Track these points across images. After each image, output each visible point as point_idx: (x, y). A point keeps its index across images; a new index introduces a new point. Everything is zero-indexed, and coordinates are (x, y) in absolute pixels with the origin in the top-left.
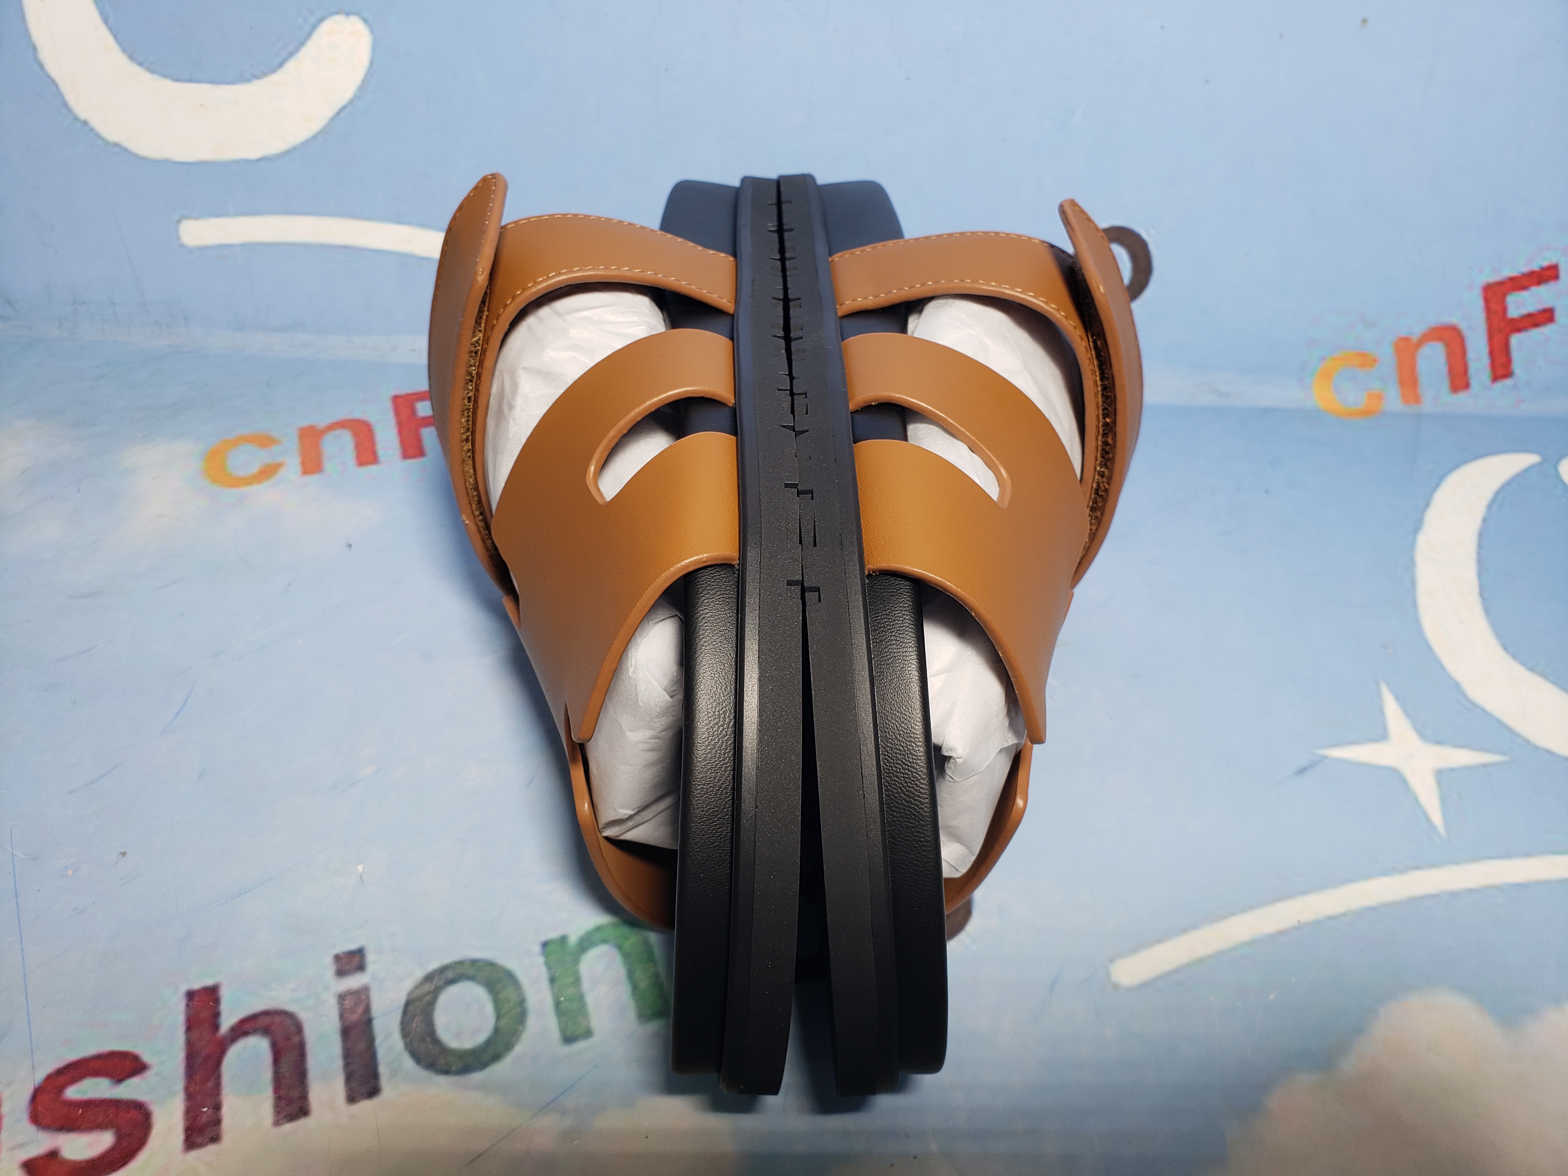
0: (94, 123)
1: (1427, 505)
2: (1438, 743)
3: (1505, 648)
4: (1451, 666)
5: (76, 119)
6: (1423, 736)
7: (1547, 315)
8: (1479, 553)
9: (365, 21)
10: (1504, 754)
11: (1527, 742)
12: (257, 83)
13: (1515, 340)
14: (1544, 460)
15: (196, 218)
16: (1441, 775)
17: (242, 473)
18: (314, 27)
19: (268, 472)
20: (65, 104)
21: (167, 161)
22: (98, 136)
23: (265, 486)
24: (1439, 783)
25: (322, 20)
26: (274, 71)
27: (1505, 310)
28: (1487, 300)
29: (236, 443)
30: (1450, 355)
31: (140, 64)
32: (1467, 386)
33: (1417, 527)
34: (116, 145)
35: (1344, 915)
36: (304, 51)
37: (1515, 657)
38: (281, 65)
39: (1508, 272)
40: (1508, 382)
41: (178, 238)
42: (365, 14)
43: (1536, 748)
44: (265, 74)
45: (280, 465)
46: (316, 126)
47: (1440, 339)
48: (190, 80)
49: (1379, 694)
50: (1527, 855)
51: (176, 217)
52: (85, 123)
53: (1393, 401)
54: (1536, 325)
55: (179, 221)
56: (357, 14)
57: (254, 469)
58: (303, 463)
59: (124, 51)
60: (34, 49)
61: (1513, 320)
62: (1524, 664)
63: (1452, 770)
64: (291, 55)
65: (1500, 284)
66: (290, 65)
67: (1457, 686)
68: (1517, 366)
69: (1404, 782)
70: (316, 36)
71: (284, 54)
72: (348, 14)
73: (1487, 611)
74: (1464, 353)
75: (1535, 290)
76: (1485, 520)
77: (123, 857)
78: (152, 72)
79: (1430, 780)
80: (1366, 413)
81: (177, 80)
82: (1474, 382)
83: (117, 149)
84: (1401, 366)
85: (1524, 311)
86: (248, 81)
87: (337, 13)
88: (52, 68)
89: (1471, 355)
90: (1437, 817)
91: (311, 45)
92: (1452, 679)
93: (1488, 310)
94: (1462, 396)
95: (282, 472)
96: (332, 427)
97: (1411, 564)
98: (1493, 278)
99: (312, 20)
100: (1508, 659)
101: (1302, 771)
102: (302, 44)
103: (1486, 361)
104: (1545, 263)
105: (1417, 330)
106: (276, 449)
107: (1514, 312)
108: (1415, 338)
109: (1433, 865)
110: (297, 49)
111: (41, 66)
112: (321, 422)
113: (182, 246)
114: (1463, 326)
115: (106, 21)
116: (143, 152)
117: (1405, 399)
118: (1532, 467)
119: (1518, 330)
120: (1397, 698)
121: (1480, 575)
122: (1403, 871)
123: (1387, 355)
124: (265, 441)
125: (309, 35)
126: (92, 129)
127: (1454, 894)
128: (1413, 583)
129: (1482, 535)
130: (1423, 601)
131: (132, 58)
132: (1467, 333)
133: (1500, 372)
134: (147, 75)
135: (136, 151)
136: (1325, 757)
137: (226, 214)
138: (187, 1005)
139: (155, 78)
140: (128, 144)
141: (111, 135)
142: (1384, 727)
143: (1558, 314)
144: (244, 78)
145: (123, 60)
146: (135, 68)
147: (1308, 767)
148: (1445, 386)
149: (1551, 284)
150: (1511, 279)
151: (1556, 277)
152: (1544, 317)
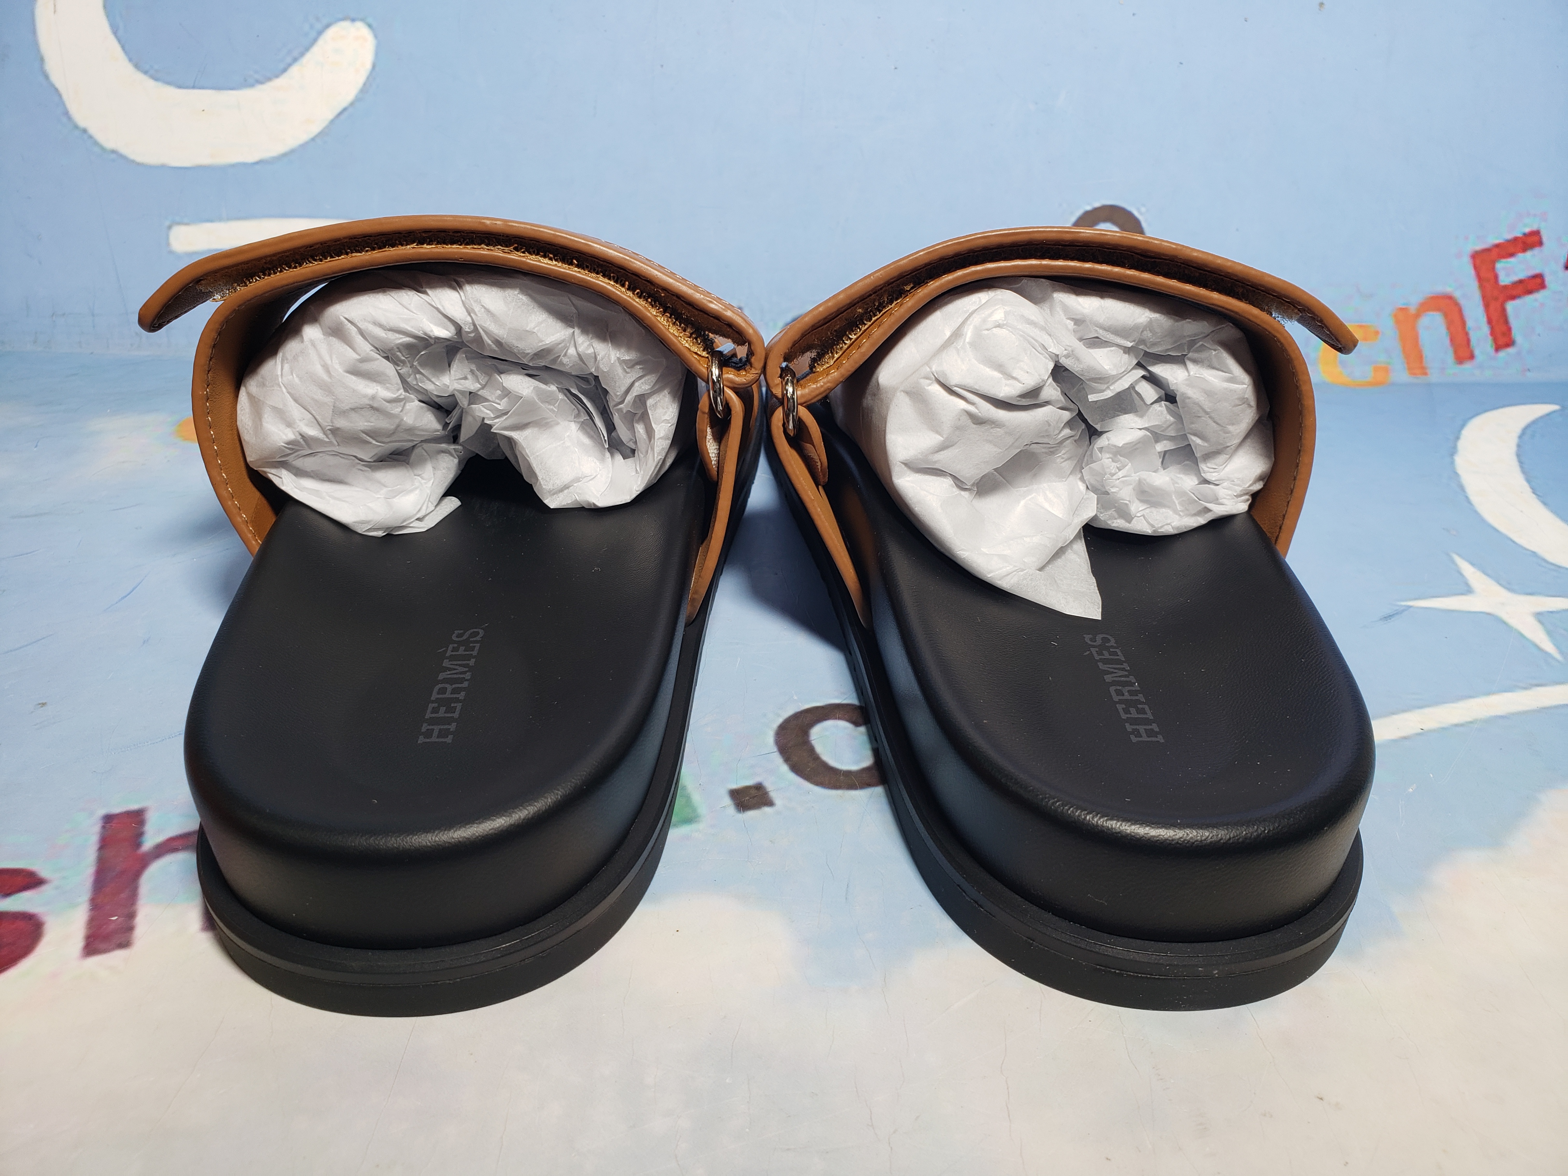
0: (93, 131)
1: (1458, 438)
2: (1528, 593)
4: (1520, 539)
5: (76, 127)
6: (1511, 590)
7: (1538, 281)
8: (1524, 467)
9: (370, 26)
12: (260, 88)
13: (1510, 306)
14: (1564, 408)
15: (187, 224)
16: (1542, 617)
18: (320, 33)
20: (66, 113)
21: (163, 167)
22: (96, 143)
24: (1541, 623)
25: (328, 26)
26: (277, 76)
27: (1496, 277)
28: (1476, 268)
30: (1450, 325)
31: (146, 73)
32: (1472, 357)
33: (1452, 452)
34: (113, 152)
35: (1471, 723)
36: (308, 56)
38: (284, 70)
39: (1493, 240)
40: (1511, 350)
41: (168, 244)
42: (370, 20)
44: (269, 79)
46: (315, 129)
47: (1438, 309)
48: (194, 87)
49: (1453, 562)
51: (167, 223)
52: (85, 131)
53: (1400, 374)
54: (1530, 292)
55: (170, 227)
56: (363, 20)
59: (130, 60)
60: (42, 60)
61: (1505, 287)
63: (1551, 613)
64: (295, 60)
65: (1486, 251)
66: (294, 70)
67: (1533, 553)
68: (1517, 334)
69: (1504, 623)
70: (321, 42)
71: (289, 60)
72: (353, 20)
73: (1545, 503)
74: (1463, 323)
75: (1521, 256)
76: (1522, 446)
77: (42, 707)
78: (157, 81)
79: (1532, 621)
80: (1376, 384)
81: (180, 87)
82: (1477, 352)
83: (113, 156)
84: (1403, 339)
85: (1515, 277)
86: (252, 86)
87: (344, 19)
88: (56, 78)
89: (1470, 322)
90: (1548, 646)
91: (315, 49)
92: (1526, 549)
93: (1480, 279)
94: (1467, 366)
97: (1456, 475)
98: (1479, 247)
99: (319, 26)
101: (1387, 618)
102: (307, 49)
103: (1486, 329)
104: (1527, 230)
105: (1414, 301)
107: (1505, 279)
108: (1413, 309)
109: (1558, 683)
110: (302, 54)
111: (46, 77)
113: (171, 252)
114: (1457, 295)
115: (115, 33)
116: (139, 159)
117: (1411, 371)
118: (1553, 413)
119: (1513, 298)
120: (1473, 564)
121: (1531, 482)
123: (1388, 326)
125: (315, 40)
126: (91, 137)
131: (137, 66)
132: (1463, 302)
133: (1501, 341)
134: (151, 83)
135: (132, 157)
136: (1410, 607)
137: (220, 219)
138: (104, 827)
139: (159, 84)
140: (124, 151)
141: (109, 143)
142: (1467, 584)
143: (1548, 280)
144: (247, 83)
145: (129, 68)
146: (140, 76)
147: (1394, 614)
148: (1450, 357)
149: (1536, 251)
150: (1497, 246)
151: (1540, 243)
152: (1535, 284)
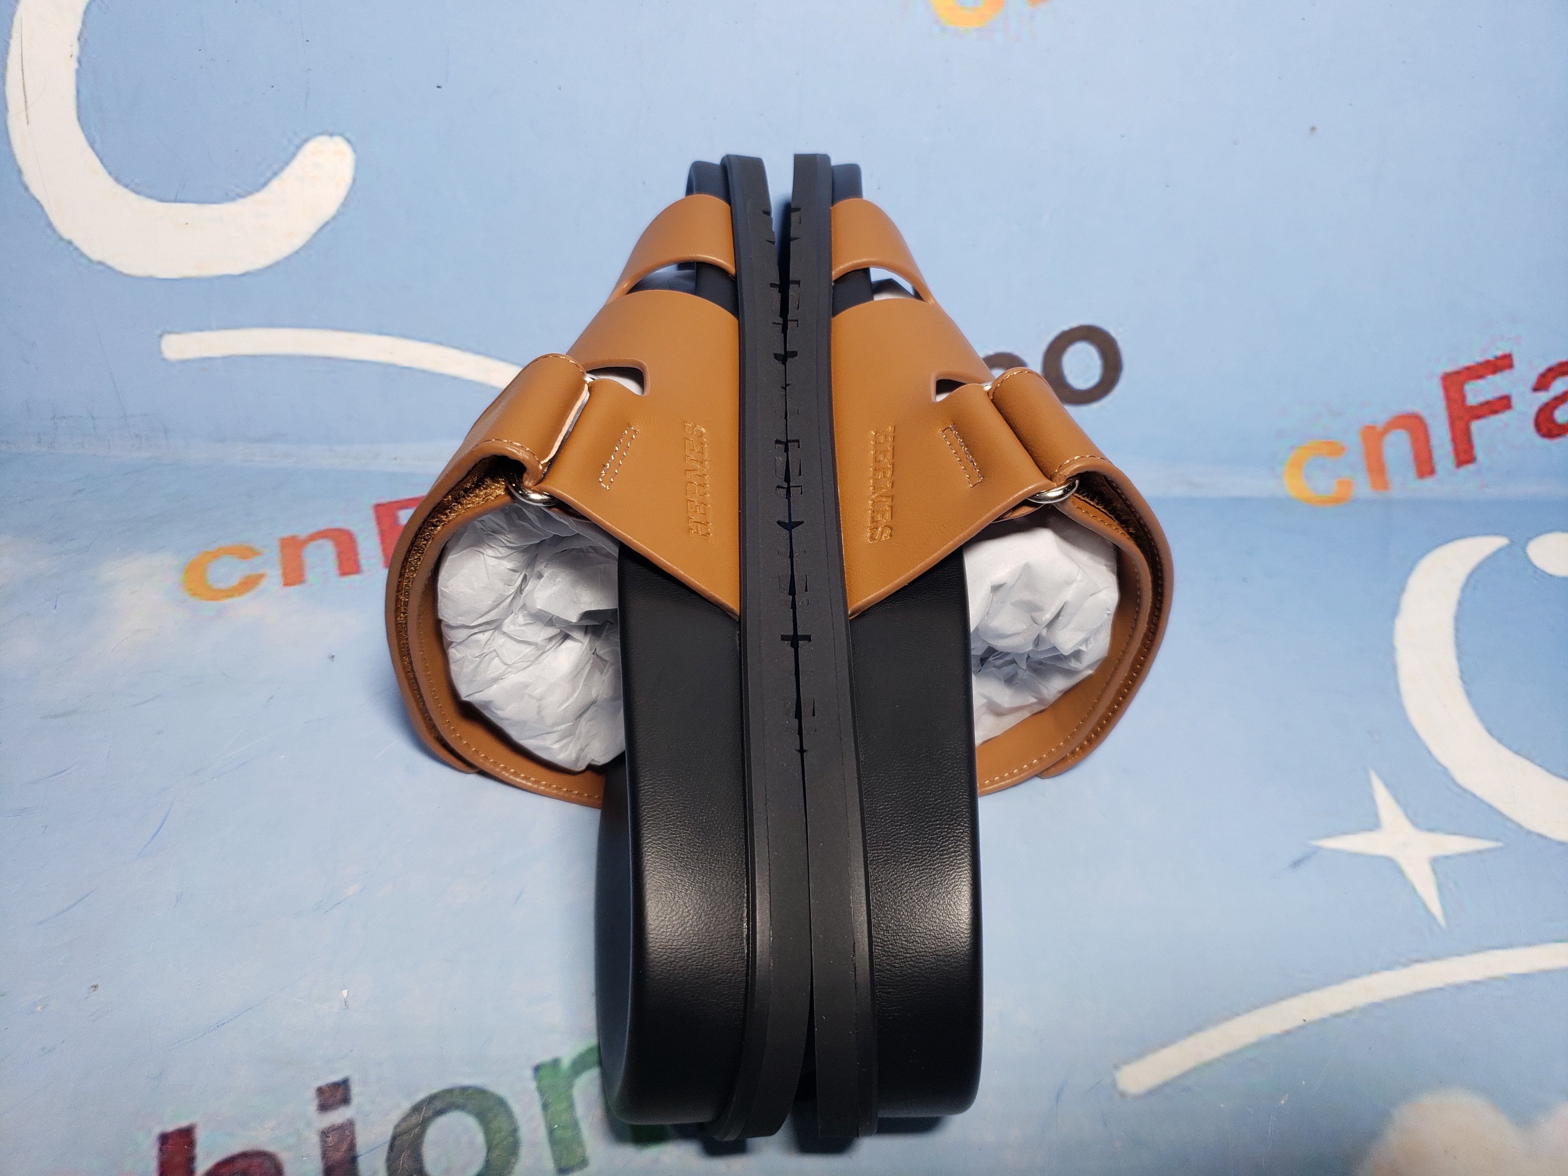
0: (78, 242)
1: (1402, 590)
2: (1432, 830)
3: (1490, 731)
4: (1437, 751)
5: (61, 239)
6: (1415, 824)
8: (1457, 637)
9: (348, 141)
10: (1497, 840)
11: (1520, 826)
12: (242, 201)
13: (1476, 426)
14: (1512, 542)
15: (178, 333)
16: (1436, 863)
17: (222, 585)
18: (298, 148)
19: (249, 583)
20: (50, 225)
21: (150, 279)
22: (82, 255)
23: (246, 597)
24: (1435, 872)
25: (306, 141)
26: (258, 190)
27: (1463, 398)
28: (1446, 389)
29: (216, 555)
31: (127, 186)
32: (1432, 472)
33: (1394, 612)
34: (100, 263)
35: (1349, 1012)
36: (288, 171)
37: (1500, 740)
38: (265, 184)
39: (1465, 361)
40: (1471, 467)
41: (161, 352)
42: (348, 135)
43: (1529, 833)
44: (250, 193)
45: (261, 576)
46: (298, 242)
48: (176, 201)
49: (1369, 782)
50: (1529, 944)
51: (158, 332)
52: (70, 243)
53: (1363, 487)
54: (1495, 412)
55: (161, 336)
56: (341, 135)
57: (235, 581)
58: (285, 574)
59: (110, 173)
60: (20, 172)
61: (1472, 408)
62: (1510, 748)
63: (1447, 857)
64: (275, 174)
65: (1457, 373)
66: (275, 184)
67: (1445, 771)
68: (1479, 452)
69: (1400, 872)
70: (300, 156)
71: (269, 174)
72: (331, 135)
73: (1469, 694)
75: (1491, 378)
76: (1460, 604)
77: (95, 990)
78: (138, 193)
79: (1426, 869)
80: (1337, 500)
81: (161, 200)
82: (1439, 468)
83: (100, 268)
85: (1482, 399)
86: (233, 199)
87: (322, 134)
88: (36, 189)
89: (1434, 441)
90: (1435, 907)
91: (295, 164)
92: (1439, 764)
93: (1448, 398)
94: (1428, 482)
95: (264, 583)
96: (313, 537)
97: (1391, 649)
98: (1450, 368)
99: (297, 141)
100: (1494, 742)
101: (1297, 864)
102: (287, 163)
103: (1449, 447)
104: (1499, 353)
105: (1381, 419)
106: (257, 560)
107: (1472, 400)
109: (1436, 957)
110: (282, 169)
111: (25, 188)
112: (303, 531)
113: (164, 360)
114: (1425, 414)
115: (92, 145)
116: (126, 270)
118: (1501, 550)
119: (1478, 417)
120: (1387, 785)
121: (1459, 659)
122: (1405, 965)
123: (1354, 443)
124: (246, 552)
125: (293, 155)
126: (76, 249)
127: (1459, 988)
128: (1394, 668)
129: (1458, 618)
130: (1406, 686)
131: (117, 180)
132: (1429, 421)
134: (133, 196)
135: (119, 268)
136: (1319, 848)
137: (209, 328)
138: (161, 1150)
139: (141, 198)
140: (111, 262)
141: (96, 255)
142: (1376, 815)
143: (1515, 401)
144: (228, 197)
145: (109, 181)
146: (121, 190)
147: (1303, 859)
148: (1412, 472)
149: (1506, 374)
150: (1468, 369)
151: (1510, 366)
152: (1503, 404)
